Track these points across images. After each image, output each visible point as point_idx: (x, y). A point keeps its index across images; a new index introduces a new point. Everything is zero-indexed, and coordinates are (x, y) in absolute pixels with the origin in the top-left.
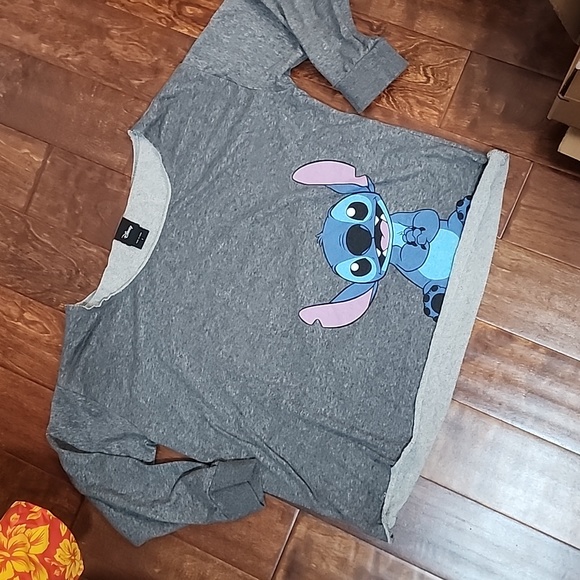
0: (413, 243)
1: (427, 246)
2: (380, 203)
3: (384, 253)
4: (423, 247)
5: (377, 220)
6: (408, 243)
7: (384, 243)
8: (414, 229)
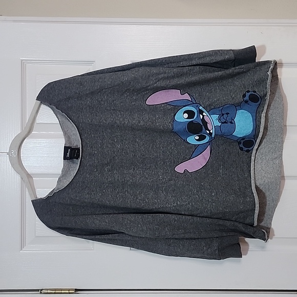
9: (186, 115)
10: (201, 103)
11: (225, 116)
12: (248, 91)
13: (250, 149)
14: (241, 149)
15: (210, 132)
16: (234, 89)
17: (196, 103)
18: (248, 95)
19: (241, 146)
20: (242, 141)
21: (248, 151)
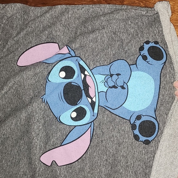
0: (114, 87)
1: (125, 86)
2: (82, 63)
3: (94, 100)
4: (123, 87)
5: (83, 76)
6: (110, 87)
7: (92, 92)
8: (111, 75)
9: (63, 74)
10: (83, 57)
11: (115, 77)
12: (147, 42)
13: (150, 139)
14: (136, 138)
15: (92, 101)
16: (127, 38)
17: (75, 56)
18: (147, 47)
19: (137, 132)
20: (138, 123)
21: (147, 142)
